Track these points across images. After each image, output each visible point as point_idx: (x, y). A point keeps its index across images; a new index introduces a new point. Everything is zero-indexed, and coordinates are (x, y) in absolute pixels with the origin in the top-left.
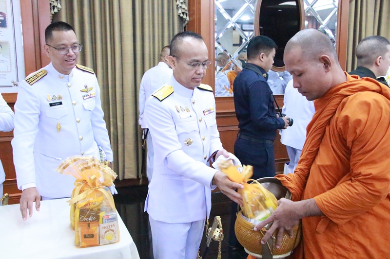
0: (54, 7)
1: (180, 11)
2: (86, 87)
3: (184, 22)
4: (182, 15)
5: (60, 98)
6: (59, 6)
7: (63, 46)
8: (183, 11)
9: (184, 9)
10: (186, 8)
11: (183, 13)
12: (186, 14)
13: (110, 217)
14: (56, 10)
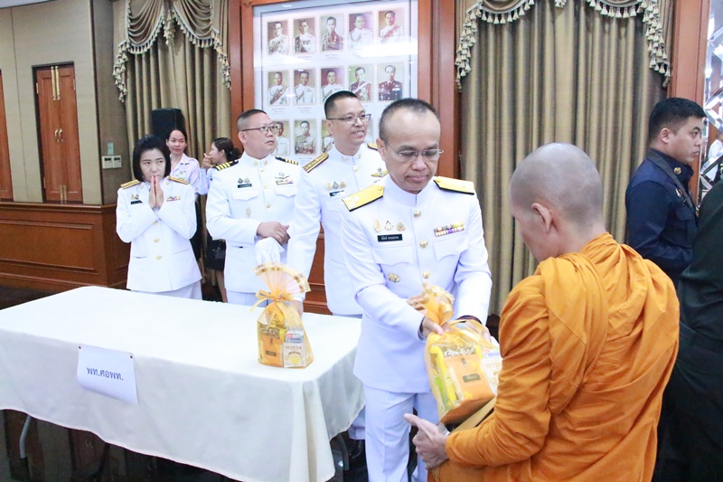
5: (343, 186)
7: (349, 116)
13: (294, 337)
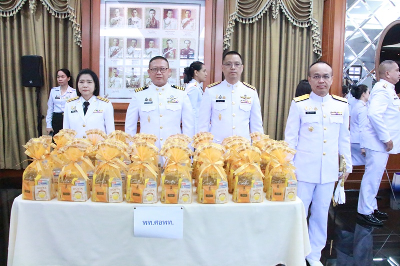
0: (225, 45)
1: (315, 49)
2: (245, 96)
3: (317, 57)
4: (316, 52)
5: (224, 98)
6: (229, 45)
8: (318, 49)
9: (318, 47)
10: (320, 47)
11: (318, 51)
12: (320, 51)
14: (226, 47)
